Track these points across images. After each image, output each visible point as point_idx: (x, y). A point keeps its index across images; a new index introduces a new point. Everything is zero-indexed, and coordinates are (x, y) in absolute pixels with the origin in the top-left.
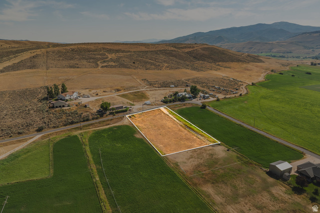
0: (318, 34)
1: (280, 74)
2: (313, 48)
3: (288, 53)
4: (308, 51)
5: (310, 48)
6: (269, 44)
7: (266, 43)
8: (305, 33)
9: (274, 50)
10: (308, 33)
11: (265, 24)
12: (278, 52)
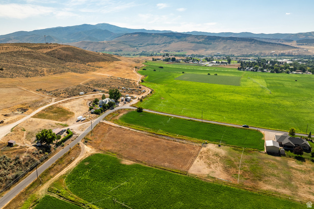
0: (137, 35)
1: (144, 69)
2: (136, 47)
3: (119, 51)
4: (134, 49)
5: (134, 47)
6: (101, 43)
7: (99, 43)
8: (127, 34)
9: (107, 49)
10: (130, 34)
11: (89, 25)
12: (111, 51)
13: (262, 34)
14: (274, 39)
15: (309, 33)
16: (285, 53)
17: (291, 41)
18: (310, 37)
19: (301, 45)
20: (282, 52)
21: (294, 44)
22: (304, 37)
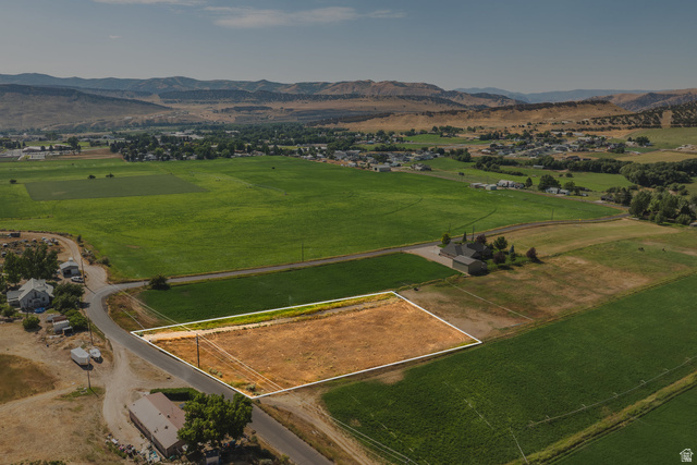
13: (76, 79)
14: (113, 91)
15: (172, 78)
16: (153, 120)
17: (148, 94)
18: (176, 86)
19: (171, 102)
20: (146, 117)
21: (156, 100)
22: (166, 86)
